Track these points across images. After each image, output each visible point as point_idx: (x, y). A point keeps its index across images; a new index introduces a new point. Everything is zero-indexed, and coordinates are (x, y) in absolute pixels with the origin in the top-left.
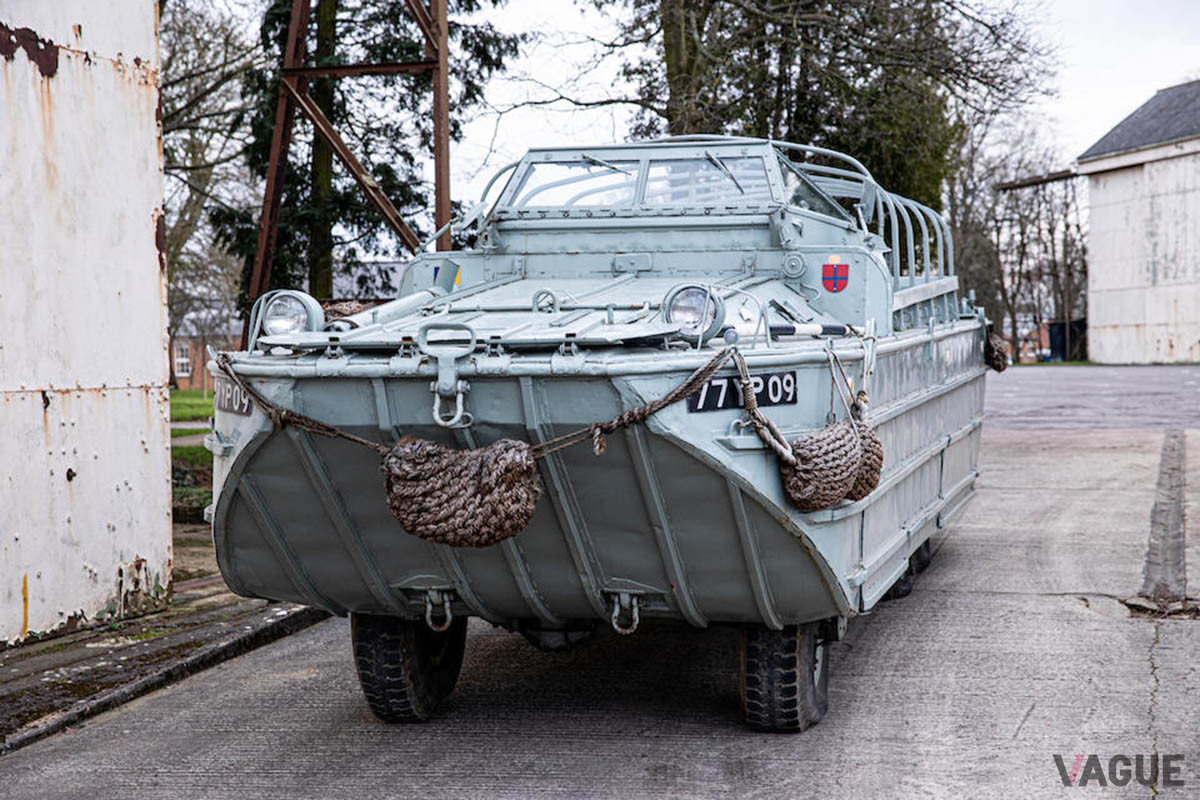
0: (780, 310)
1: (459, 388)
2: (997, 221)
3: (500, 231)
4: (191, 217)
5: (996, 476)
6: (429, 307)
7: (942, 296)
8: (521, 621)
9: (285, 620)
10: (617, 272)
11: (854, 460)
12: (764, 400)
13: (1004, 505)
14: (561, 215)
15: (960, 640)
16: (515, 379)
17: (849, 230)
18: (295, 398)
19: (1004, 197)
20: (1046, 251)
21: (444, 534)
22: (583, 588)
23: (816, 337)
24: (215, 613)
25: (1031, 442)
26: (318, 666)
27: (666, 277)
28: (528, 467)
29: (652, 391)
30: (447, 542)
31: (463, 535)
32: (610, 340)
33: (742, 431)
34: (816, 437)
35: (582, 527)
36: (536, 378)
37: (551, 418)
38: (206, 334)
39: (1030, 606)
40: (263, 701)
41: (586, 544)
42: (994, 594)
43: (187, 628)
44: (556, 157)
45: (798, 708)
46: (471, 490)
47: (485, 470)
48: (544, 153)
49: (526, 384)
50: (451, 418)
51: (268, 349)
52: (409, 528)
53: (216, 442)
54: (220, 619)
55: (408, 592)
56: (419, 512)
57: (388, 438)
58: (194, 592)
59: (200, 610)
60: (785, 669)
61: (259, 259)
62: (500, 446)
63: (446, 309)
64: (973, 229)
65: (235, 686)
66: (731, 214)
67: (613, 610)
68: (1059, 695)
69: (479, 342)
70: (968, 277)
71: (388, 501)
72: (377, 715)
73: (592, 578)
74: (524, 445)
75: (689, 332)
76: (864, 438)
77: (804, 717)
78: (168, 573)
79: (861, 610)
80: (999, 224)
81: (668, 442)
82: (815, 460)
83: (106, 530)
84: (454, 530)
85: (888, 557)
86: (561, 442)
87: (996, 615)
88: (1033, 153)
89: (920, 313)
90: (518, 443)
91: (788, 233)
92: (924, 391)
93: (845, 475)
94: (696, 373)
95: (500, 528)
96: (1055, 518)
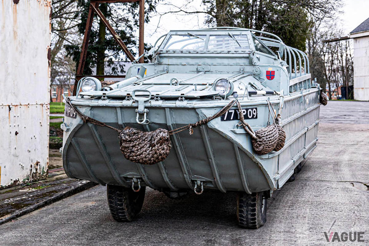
0: (252, 86)
1: (145, 111)
2: (324, 53)
3: (160, 57)
4: (59, 46)
5: (323, 139)
6: (136, 82)
7: (306, 80)
8: (164, 189)
9: (85, 185)
10: (198, 72)
11: (276, 138)
12: (246, 117)
13: (326, 149)
14: (180, 52)
15: (311, 197)
16: (164, 108)
17: (275, 59)
18: (91, 113)
19: (326, 45)
20: (340, 63)
21: (139, 160)
22: (185, 179)
23: (264, 95)
24: (62, 181)
25: (335, 127)
26: (96, 201)
27: (214, 73)
28: (167, 138)
29: (209, 114)
30: (140, 163)
31: (145, 160)
32: (195, 96)
33: (239, 127)
34: (263, 130)
35: (185, 158)
36: (171, 108)
37: (176, 122)
38: (62, 84)
39: (334, 186)
40: (77, 213)
41: (186, 164)
42: (322, 181)
43: (53, 185)
44: (179, 33)
45: (256, 221)
46: (148, 145)
47: (153, 139)
48: (175, 32)
49: (167, 110)
50: (142, 121)
51: (82, 96)
52: (127, 158)
53: (64, 127)
54: (63, 183)
55: (126, 178)
56: (131, 152)
57: (121, 127)
58: (55, 173)
59: (57, 179)
60: (252, 207)
61: (81, 61)
62: (158, 131)
63: (141, 83)
64: (316, 55)
65: (67, 207)
66: (236, 53)
67: (195, 186)
68: (344, 217)
69: (152, 96)
70: (314, 70)
71: (121, 148)
72: (115, 219)
73: (188, 175)
74: (166, 131)
75: (221, 93)
76: (279, 130)
77: (258, 223)
78: (47, 167)
79: (278, 188)
80: (325, 54)
81: (214, 131)
82: (263, 138)
83: (27, 152)
84: (142, 159)
85: (287, 169)
86: (179, 130)
87: (323, 188)
88: (335, 31)
89: (298, 86)
90: (164, 130)
91: (255, 60)
92: (299, 113)
93: (273, 143)
94: (224, 108)
95: (157, 158)
96: (343, 155)
